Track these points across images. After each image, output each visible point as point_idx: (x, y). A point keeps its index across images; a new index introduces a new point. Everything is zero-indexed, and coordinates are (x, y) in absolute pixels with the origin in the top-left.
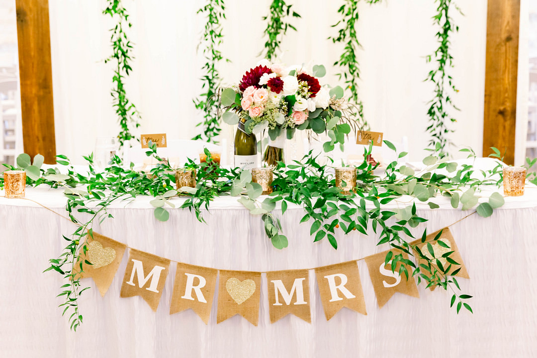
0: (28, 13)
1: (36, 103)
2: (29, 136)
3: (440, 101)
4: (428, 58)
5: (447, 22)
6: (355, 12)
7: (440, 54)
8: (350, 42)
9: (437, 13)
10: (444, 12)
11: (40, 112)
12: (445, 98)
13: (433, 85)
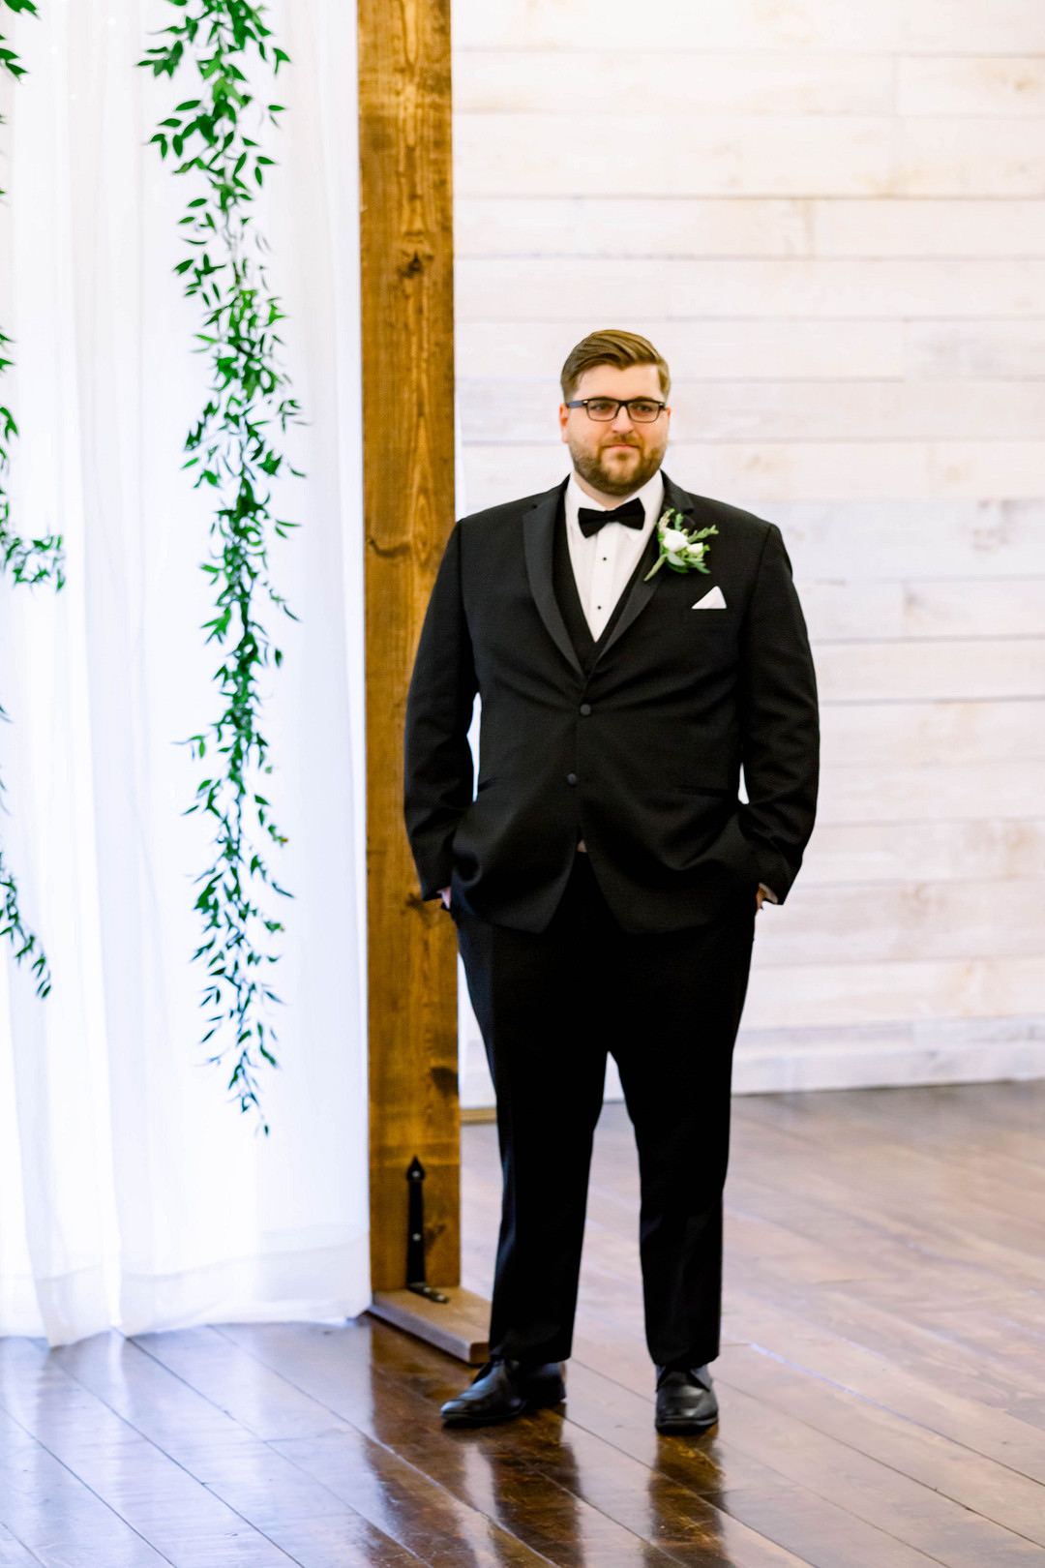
3: (234, 871)
4: (197, 743)
5: (248, 638)
7: (229, 730)
9: (219, 613)
10: (236, 608)
12: (248, 860)
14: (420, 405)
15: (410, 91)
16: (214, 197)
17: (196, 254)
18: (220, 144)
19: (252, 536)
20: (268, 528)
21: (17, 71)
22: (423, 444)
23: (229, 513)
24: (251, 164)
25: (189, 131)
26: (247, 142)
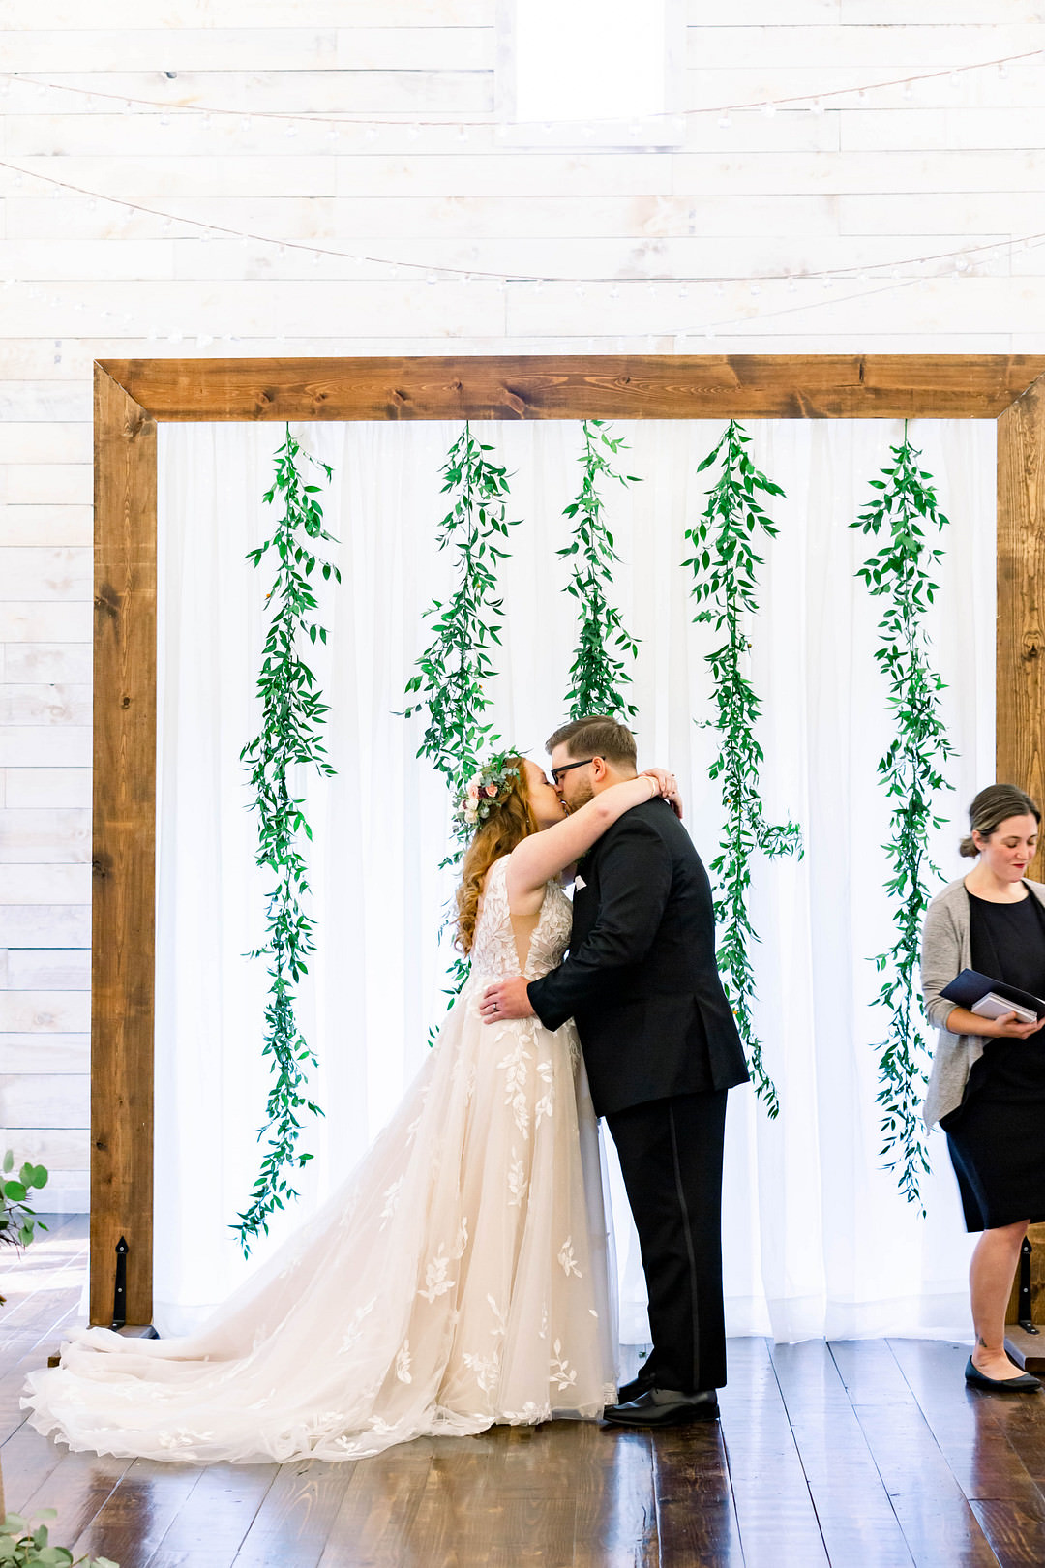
0: (116, 860)
1: (121, 1031)
2: (103, 1095)
3: (904, 1044)
4: (880, 960)
5: (916, 893)
6: (743, 870)
7: (903, 953)
8: (735, 925)
9: (897, 876)
10: (909, 873)
11: (127, 1049)
12: (913, 1037)
13: (889, 1014)
14: (1035, 744)
15: (1032, 540)
16: (900, 609)
17: (889, 645)
18: (904, 578)
19: (920, 827)
20: (930, 820)
21: (773, 531)
22: (1036, 769)
23: (904, 812)
24: (925, 587)
25: (886, 569)
26: (921, 574)
